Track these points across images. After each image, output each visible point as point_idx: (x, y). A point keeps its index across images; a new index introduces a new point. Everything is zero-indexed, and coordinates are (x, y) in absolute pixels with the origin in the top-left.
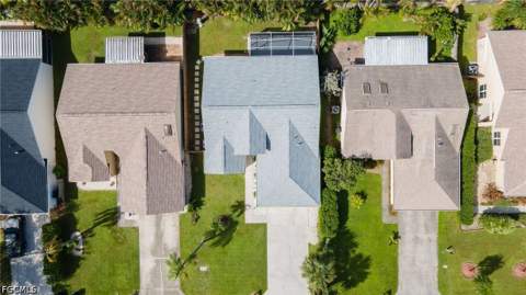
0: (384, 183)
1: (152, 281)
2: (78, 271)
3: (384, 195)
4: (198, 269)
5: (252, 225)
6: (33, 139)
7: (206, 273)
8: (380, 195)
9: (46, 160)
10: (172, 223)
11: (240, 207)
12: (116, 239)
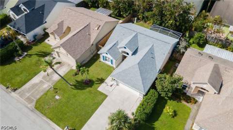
0: (192, 114)
1: (29, 88)
2: (8, 66)
3: (189, 121)
4: (55, 96)
5: (100, 92)
6: (50, 12)
7: (57, 100)
8: (186, 120)
9: (46, 22)
10: (64, 70)
11: (102, 81)
12: (36, 63)
